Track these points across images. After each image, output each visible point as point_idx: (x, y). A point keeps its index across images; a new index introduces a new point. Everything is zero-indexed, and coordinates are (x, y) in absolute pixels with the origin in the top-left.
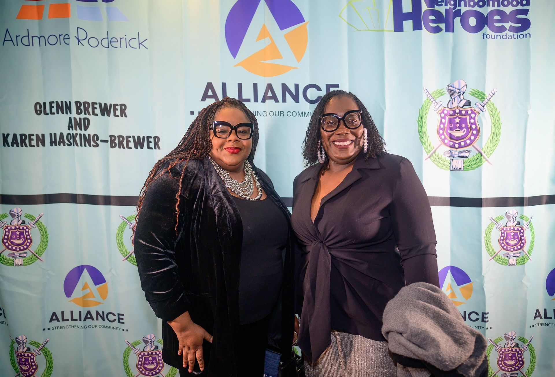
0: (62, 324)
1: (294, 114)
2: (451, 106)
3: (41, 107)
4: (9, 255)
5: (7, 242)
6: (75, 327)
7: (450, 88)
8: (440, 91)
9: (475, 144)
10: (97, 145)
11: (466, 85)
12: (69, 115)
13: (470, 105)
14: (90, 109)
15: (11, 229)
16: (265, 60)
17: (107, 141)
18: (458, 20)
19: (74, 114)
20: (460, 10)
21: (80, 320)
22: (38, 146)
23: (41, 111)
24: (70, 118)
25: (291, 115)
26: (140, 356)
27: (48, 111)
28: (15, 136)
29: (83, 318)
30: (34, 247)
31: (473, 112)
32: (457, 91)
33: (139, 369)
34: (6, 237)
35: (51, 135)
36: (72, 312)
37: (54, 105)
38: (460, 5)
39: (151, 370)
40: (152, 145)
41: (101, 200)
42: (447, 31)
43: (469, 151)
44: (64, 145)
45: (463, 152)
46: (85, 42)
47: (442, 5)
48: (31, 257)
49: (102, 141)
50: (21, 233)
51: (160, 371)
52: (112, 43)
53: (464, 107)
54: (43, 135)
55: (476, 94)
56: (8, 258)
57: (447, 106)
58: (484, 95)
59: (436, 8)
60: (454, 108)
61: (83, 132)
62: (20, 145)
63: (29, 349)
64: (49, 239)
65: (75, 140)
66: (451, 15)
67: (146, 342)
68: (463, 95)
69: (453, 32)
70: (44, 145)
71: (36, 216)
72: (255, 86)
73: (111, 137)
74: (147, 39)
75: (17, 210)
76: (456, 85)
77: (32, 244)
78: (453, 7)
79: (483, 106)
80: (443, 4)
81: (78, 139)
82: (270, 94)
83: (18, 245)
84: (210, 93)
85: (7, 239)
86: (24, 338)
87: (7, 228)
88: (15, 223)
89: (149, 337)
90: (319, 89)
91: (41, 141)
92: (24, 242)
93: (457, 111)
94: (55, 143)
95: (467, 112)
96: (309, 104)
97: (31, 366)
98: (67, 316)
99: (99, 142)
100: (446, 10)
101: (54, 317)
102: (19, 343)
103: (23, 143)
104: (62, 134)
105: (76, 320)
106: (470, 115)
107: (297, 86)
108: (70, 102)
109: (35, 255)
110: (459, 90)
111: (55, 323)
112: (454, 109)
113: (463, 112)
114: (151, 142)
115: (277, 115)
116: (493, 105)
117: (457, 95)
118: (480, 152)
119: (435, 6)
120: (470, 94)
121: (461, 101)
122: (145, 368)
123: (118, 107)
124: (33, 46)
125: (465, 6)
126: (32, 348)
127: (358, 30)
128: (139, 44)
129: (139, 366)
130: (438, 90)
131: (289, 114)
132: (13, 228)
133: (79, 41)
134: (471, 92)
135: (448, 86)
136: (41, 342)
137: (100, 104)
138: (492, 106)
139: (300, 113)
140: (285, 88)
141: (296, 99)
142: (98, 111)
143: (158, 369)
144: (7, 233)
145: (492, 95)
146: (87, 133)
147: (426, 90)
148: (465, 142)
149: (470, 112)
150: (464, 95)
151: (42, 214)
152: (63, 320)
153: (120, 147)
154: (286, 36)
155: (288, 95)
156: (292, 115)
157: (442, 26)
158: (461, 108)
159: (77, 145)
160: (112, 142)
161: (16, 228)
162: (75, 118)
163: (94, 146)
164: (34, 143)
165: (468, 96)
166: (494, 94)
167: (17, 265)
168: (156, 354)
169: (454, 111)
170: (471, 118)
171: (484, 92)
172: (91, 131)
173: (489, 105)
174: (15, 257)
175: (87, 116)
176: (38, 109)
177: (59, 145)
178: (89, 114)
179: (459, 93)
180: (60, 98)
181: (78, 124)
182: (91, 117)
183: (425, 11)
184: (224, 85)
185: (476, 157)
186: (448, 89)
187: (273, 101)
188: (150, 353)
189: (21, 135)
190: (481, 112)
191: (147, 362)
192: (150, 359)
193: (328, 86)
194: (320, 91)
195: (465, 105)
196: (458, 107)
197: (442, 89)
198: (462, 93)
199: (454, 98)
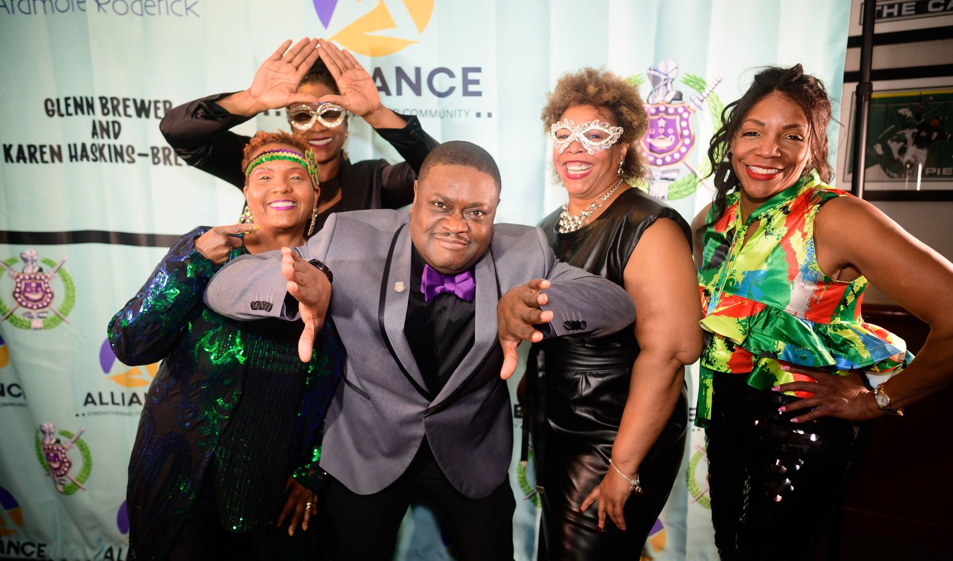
0: (99, 408)
2: (653, 101)
3: (53, 105)
4: (24, 314)
5: (20, 297)
6: (117, 413)
7: (653, 73)
8: (637, 77)
9: (688, 159)
10: (133, 161)
11: (677, 68)
12: (91, 117)
13: (681, 99)
14: (121, 108)
15: (24, 279)
16: (370, 31)
17: (146, 155)
19: (98, 116)
21: (124, 404)
22: (53, 161)
23: (53, 111)
24: (94, 122)
27: (63, 110)
28: (20, 148)
29: (127, 401)
30: (58, 303)
31: (686, 110)
32: (663, 77)
34: (18, 290)
35: (69, 146)
36: (112, 394)
37: (71, 102)
41: (143, 240)
43: (677, 171)
44: (88, 160)
45: (669, 171)
46: (108, 7)
48: (53, 317)
49: (140, 155)
50: (39, 285)
52: (148, 8)
53: (673, 102)
54: (59, 147)
55: (691, 81)
56: (22, 318)
57: (647, 101)
58: (704, 83)
60: (658, 104)
61: (112, 142)
62: (28, 160)
63: (58, 441)
64: (76, 293)
65: (102, 154)
68: (671, 83)
70: (60, 160)
71: (57, 260)
73: (153, 148)
74: (196, 3)
75: (31, 253)
76: (662, 68)
77: (55, 300)
79: (702, 101)
81: (106, 151)
83: (35, 301)
85: (20, 293)
86: (51, 425)
87: (18, 277)
88: (29, 270)
90: (451, 74)
91: (56, 154)
92: (43, 297)
93: (662, 108)
94: (76, 157)
95: (676, 109)
96: (436, 98)
97: (62, 463)
98: (107, 398)
99: (135, 156)
101: (89, 399)
102: (44, 432)
103: (32, 156)
104: (84, 146)
105: (118, 404)
106: (681, 115)
107: (418, 71)
108: (92, 98)
109: (58, 316)
110: (666, 75)
111: (91, 406)
112: (657, 106)
113: (671, 111)
116: (717, 98)
117: (662, 83)
118: (693, 172)
120: (683, 82)
121: (668, 92)
123: (160, 105)
124: (35, 12)
126: (63, 439)
128: (187, 9)
130: (633, 76)
132: (27, 277)
133: (99, 5)
134: (685, 79)
135: (650, 69)
136: (75, 431)
137: (135, 101)
138: (715, 101)
139: (424, 112)
140: (400, 73)
141: (417, 89)
142: (131, 110)
144: (19, 285)
145: (716, 83)
146: (118, 143)
148: (672, 156)
149: (680, 110)
150: (673, 83)
151: (65, 258)
152: (102, 403)
153: (165, 164)
155: (404, 84)
158: (667, 103)
159: (105, 161)
160: (155, 156)
161: (30, 278)
162: (100, 123)
163: (129, 162)
164: (47, 157)
165: (679, 86)
166: (719, 82)
167: (36, 329)
169: (658, 110)
170: (682, 119)
171: (704, 80)
172: (123, 141)
173: (711, 98)
174: (31, 317)
175: (117, 118)
176: (50, 107)
177: (82, 160)
178: (120, 115)
179: (665, 80)
180: (79, 92)
181: (105, 130)
182: (122, 120)
185: (687, 180)
186: (649, 75)
189: (29, 147)
190: (697, 110)
193: (466, 71)
194: (453, 79)
195: (674, 99)
196: (664, 102)
197: (640, 75)
198: (670, 80)
199: (658, 89)
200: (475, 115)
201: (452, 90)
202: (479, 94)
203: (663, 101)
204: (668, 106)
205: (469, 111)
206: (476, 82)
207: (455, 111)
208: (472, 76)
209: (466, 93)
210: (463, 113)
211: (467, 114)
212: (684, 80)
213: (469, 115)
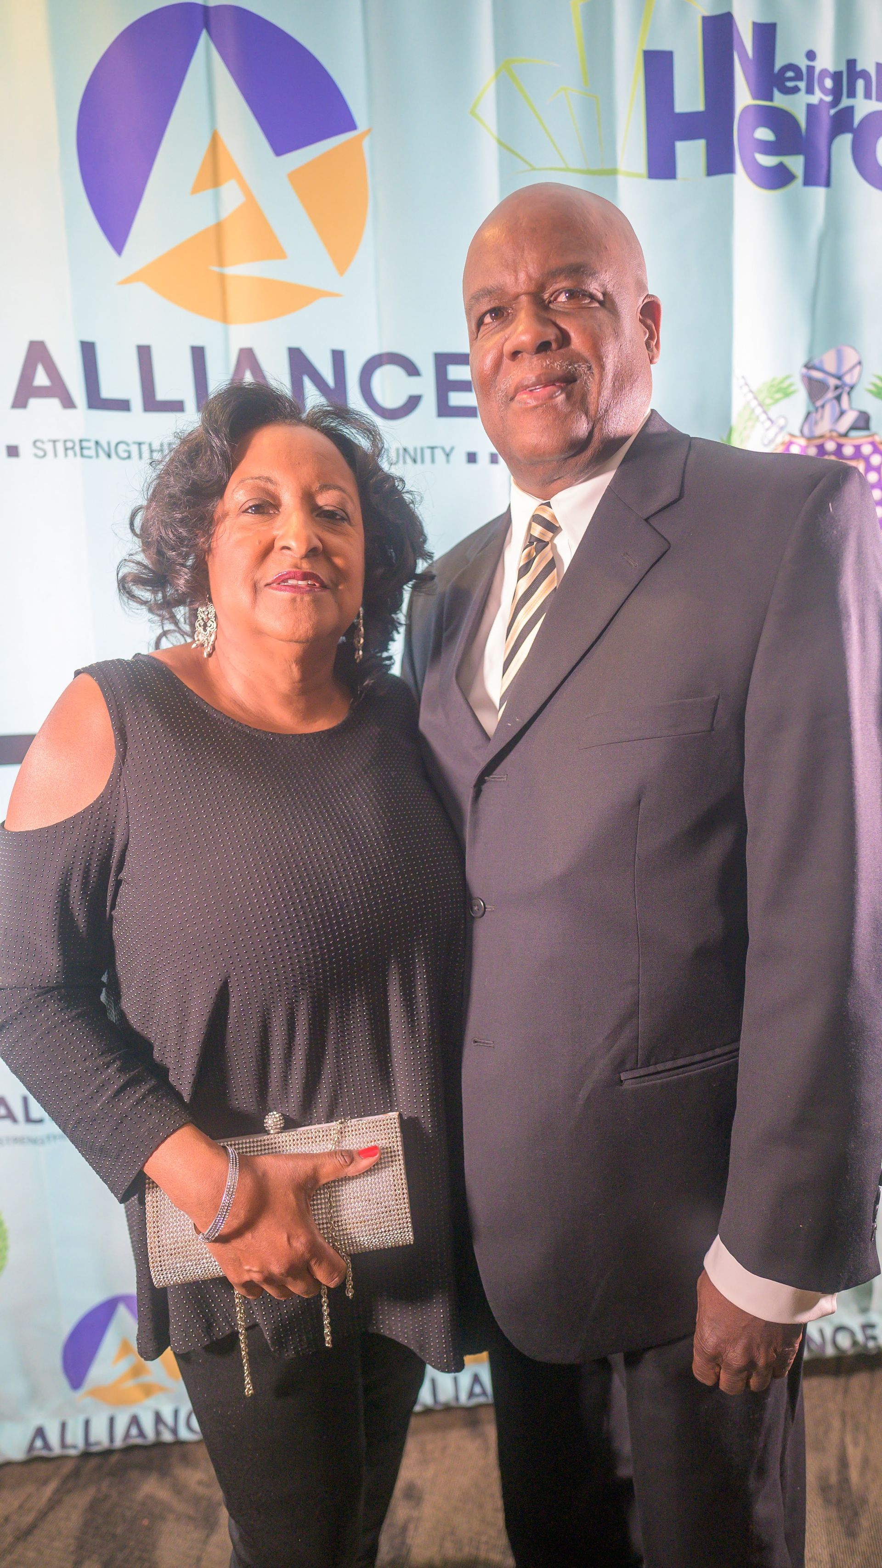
2: (811, 430)
7: (811, 373)
8: (782, 382)
11: (860, 363)
13: (867, 427)
16: (225, 265)
18: (845, 142)
20: (850, 110)
31: (876, 449)
32: (832, 382)
38: (852, 94)
42: (809, 181)
47: (796, 90)
53: (853, 434)
57: (802, 432)
59: (780, 100)
60: (822, 437)
66: (825, 124)
68: (849, 394)
69: (828, 184)
76: (830, 364)
78: (828, 99)
80: (802, 85)
84: (41, 379)
90: (412, 370)
93: (831, 446)
95: (858, 448)
100: (810, 108)
106: (867, 459)
107: (338, 358)
110: (839, 378)
112: (819, 442)
113: (848, 451)
117: (830, 394)
119: (777, 94)
121: (842, 413)
125: (868, 96)
127: (534, 169)
130: (774, 379)
134: (875, 385)
135: (806, 365)
140: (299, 362)
147: (743, 377)
149: (867, 449)
150: (852, 395)
154: (295, 177)
155: (310, 388)
157: (796, 164)
158: (841, 436)
165: (863, 400)
169: (822, 447)
170: (869, 468)
179: (837, 388)
183: (746, 109)
184: (88, 350)
186: (804, 377)
193: (443, 361)
194: (414, 379)
195: (854, 428)
196: (834, 434)
197: (788, 377)
198: (847, 389)
199: (823, 406)
200: (464, 458)
201: (413, 402)
203: (831, 431)
204: (842, 441)
205: (452, 449)
206: (463, 386)
207: (422, 450)
208: (455, 373)
209: (445, 410)
210: (439, 453)
211: (448, 455)
212: (872, 388)
213: (452, 457)
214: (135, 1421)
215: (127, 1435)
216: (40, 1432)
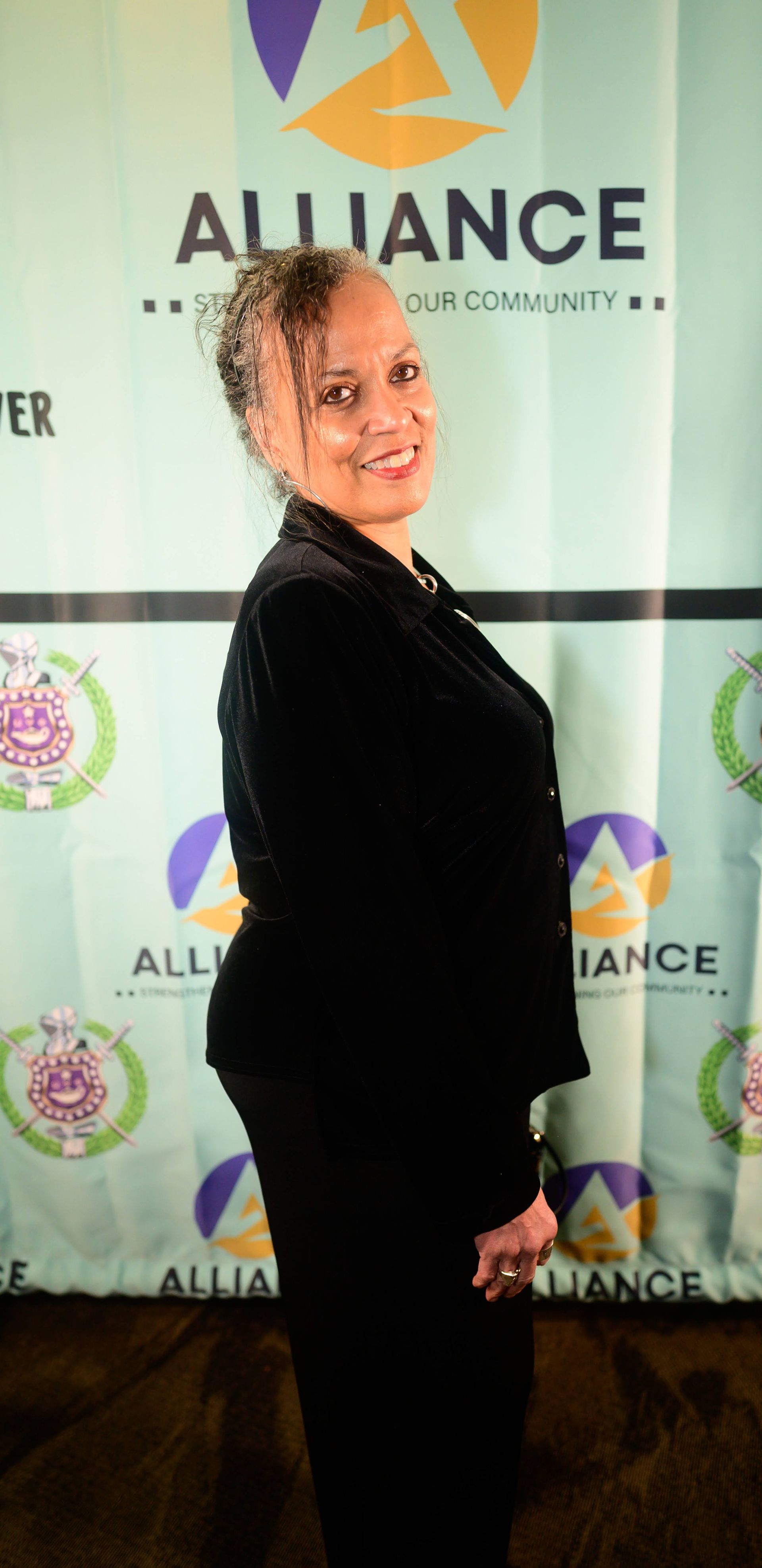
1: (491, 301)
16: (388, 106)
25: (478, 307)
26: (36, 1069)
33: (35, 1102)
39: (70, 1106)
40: (26, 421)
51: (96, 1108)
67: (50, 1030)
72: (357, 202)
82: (407, 232)
89: (56, 1015)
90: (575, 208)
96: (537, 265)
107: (499, 197)
114: (22, 411)
115: (432, 306)
122: (55, 1103)
129: (36, 1096)
131: (474, 301)
139: (511, 297)
140: (458, 204)
141: (496, 245)
143: (92, 1103)
154: (461, 8)
155: (468, 233)
156: (482, 308)
168: (82, 1062)
184: (250, 200)
187: (418, 255)
188: (64, 1059)
191: (56, 1085)
192: (66, 1075)
193: (609, 197)
194: (578, 219)
200: (627, 303)
201: (576, 243)
202: (636, 253)
205: (615, 293)
206: (632, 225)
207: (583, 294)
208: (622, 210)
209: (609, 251)
210: (600, 298)
211: (610, 301)
213: (613, 303)
214: (259, 1274)
215: (252, 1288)
216: (172, 1273)
